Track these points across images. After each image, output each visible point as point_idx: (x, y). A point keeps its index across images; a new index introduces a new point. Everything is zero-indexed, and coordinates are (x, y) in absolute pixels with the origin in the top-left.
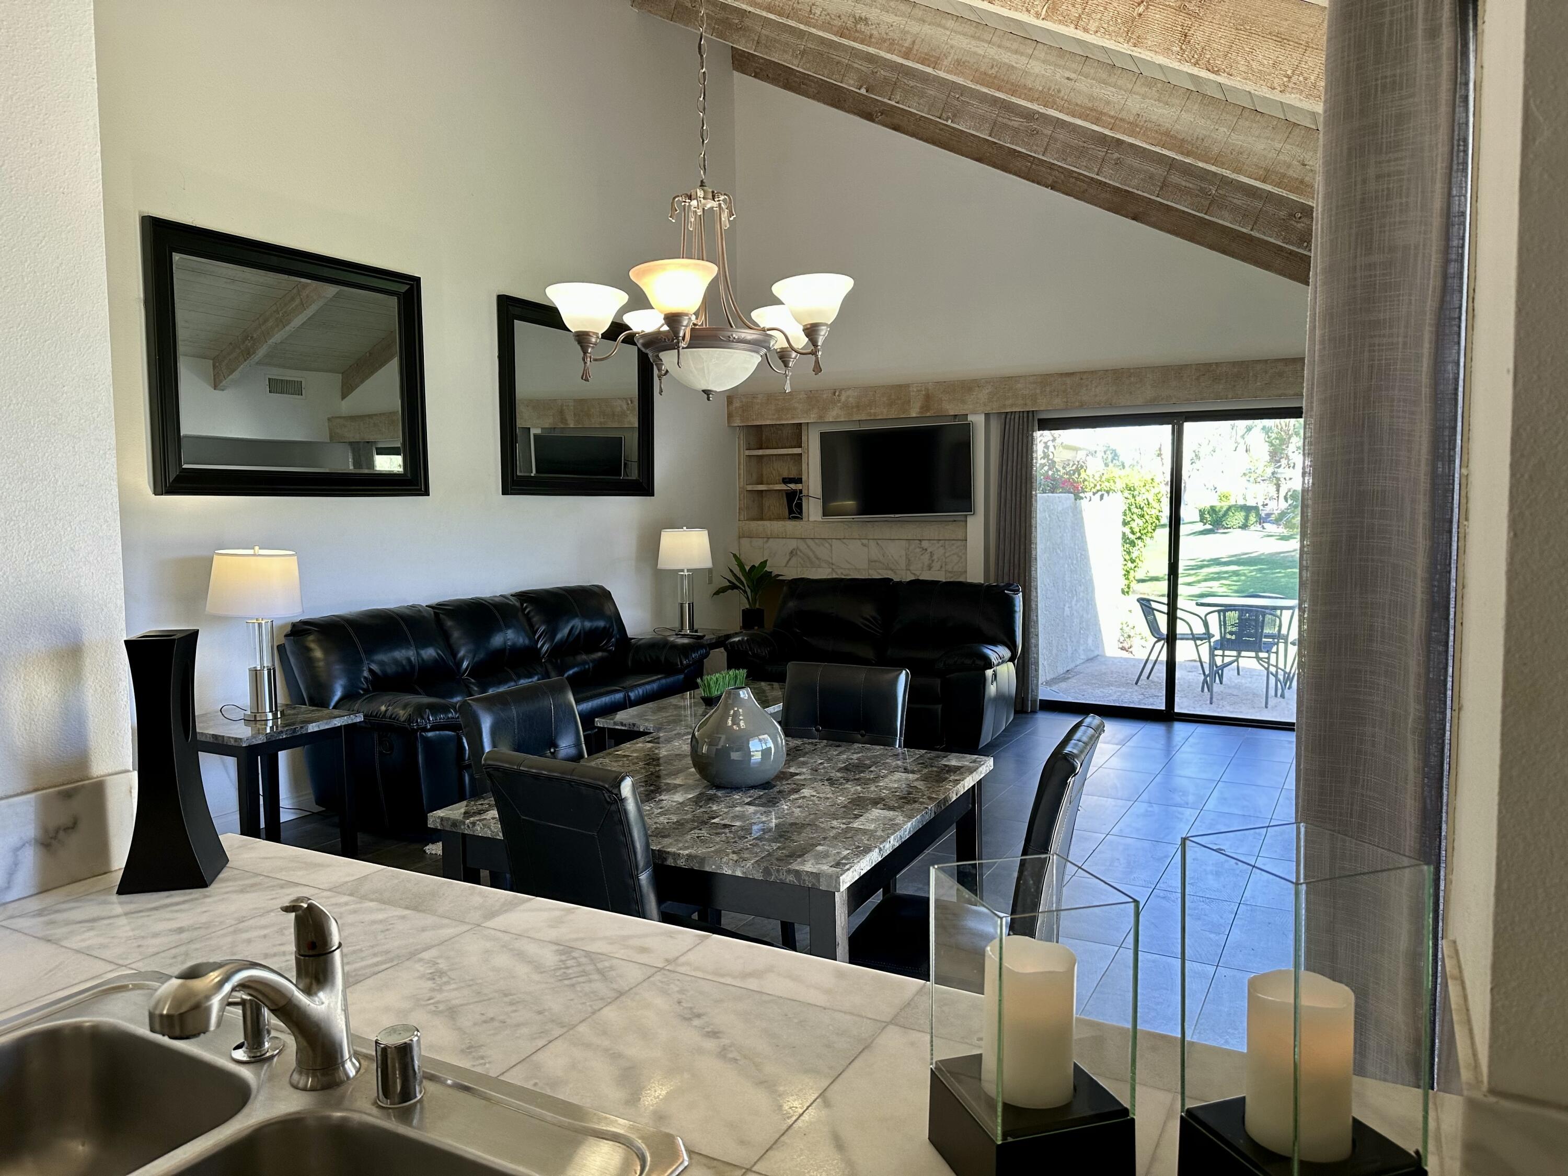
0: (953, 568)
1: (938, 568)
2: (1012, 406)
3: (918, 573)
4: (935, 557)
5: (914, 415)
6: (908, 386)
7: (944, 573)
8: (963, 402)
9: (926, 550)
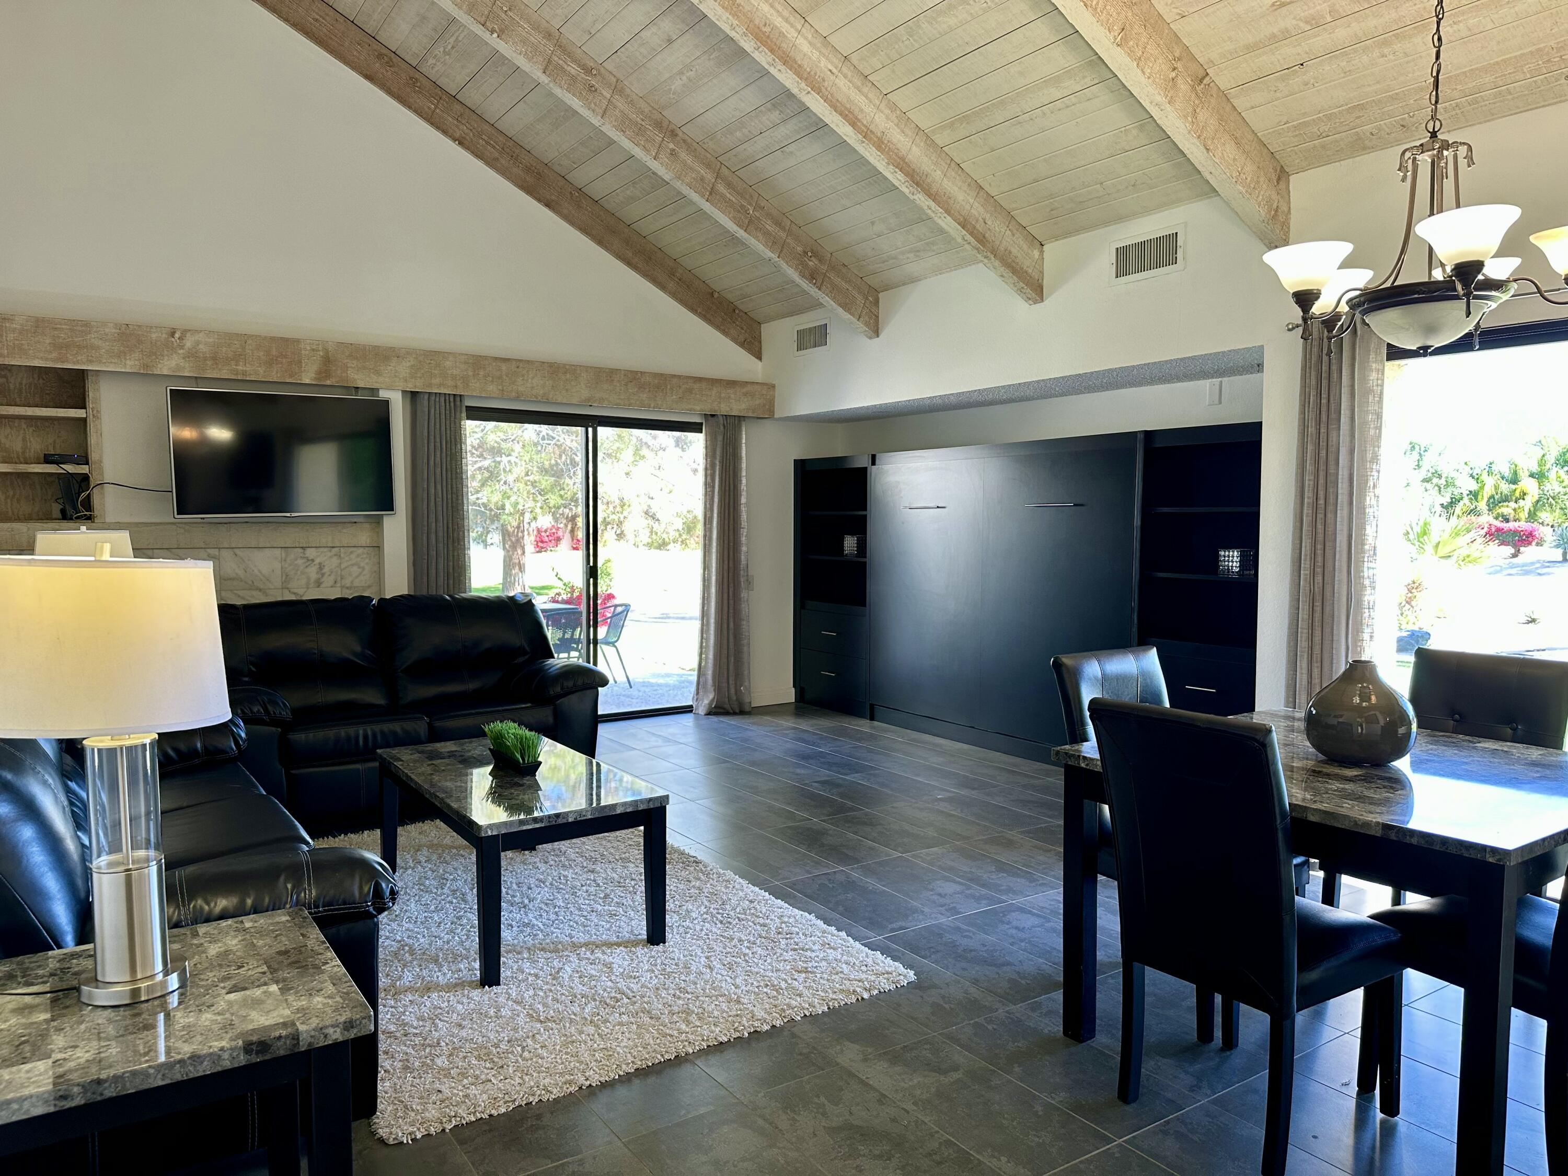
0: (352, 582)
1: (331, 583)
2: (440, 385)
3: (301, 591)
4: (326, 570)
5: (307, 381)
6: (298, 341)
7: (339, 589)
8: (378, 373)
9: (313, 560)
